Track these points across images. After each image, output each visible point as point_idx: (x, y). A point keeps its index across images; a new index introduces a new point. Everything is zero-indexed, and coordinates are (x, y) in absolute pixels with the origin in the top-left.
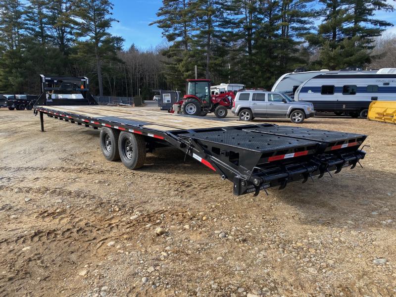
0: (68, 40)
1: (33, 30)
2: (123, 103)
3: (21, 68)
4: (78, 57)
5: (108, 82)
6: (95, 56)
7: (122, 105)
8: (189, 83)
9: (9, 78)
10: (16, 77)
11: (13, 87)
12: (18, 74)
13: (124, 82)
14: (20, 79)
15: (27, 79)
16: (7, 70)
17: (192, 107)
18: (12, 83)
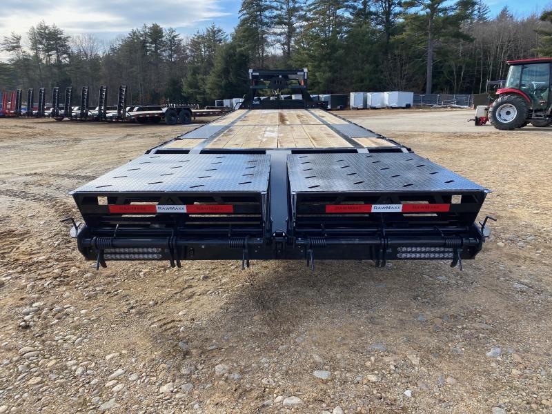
0: (396, 15)
1: (354, 8)
2: (457, 103)
3: (330, 60)
4: (403, 38)
5: (453, 72)
6: (426, 34)
7: (454, 108)
8: (512, 67)
9: (317, 74)
10: (324, 72)
11: (320, 85)
12: (327, 68)
13: (478, 71)
14: (328, 75)
15: (336, 75)
16: (316, 64)
17: (508, 109)
18: (319, 80)
